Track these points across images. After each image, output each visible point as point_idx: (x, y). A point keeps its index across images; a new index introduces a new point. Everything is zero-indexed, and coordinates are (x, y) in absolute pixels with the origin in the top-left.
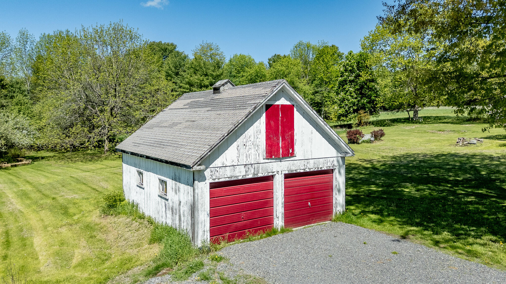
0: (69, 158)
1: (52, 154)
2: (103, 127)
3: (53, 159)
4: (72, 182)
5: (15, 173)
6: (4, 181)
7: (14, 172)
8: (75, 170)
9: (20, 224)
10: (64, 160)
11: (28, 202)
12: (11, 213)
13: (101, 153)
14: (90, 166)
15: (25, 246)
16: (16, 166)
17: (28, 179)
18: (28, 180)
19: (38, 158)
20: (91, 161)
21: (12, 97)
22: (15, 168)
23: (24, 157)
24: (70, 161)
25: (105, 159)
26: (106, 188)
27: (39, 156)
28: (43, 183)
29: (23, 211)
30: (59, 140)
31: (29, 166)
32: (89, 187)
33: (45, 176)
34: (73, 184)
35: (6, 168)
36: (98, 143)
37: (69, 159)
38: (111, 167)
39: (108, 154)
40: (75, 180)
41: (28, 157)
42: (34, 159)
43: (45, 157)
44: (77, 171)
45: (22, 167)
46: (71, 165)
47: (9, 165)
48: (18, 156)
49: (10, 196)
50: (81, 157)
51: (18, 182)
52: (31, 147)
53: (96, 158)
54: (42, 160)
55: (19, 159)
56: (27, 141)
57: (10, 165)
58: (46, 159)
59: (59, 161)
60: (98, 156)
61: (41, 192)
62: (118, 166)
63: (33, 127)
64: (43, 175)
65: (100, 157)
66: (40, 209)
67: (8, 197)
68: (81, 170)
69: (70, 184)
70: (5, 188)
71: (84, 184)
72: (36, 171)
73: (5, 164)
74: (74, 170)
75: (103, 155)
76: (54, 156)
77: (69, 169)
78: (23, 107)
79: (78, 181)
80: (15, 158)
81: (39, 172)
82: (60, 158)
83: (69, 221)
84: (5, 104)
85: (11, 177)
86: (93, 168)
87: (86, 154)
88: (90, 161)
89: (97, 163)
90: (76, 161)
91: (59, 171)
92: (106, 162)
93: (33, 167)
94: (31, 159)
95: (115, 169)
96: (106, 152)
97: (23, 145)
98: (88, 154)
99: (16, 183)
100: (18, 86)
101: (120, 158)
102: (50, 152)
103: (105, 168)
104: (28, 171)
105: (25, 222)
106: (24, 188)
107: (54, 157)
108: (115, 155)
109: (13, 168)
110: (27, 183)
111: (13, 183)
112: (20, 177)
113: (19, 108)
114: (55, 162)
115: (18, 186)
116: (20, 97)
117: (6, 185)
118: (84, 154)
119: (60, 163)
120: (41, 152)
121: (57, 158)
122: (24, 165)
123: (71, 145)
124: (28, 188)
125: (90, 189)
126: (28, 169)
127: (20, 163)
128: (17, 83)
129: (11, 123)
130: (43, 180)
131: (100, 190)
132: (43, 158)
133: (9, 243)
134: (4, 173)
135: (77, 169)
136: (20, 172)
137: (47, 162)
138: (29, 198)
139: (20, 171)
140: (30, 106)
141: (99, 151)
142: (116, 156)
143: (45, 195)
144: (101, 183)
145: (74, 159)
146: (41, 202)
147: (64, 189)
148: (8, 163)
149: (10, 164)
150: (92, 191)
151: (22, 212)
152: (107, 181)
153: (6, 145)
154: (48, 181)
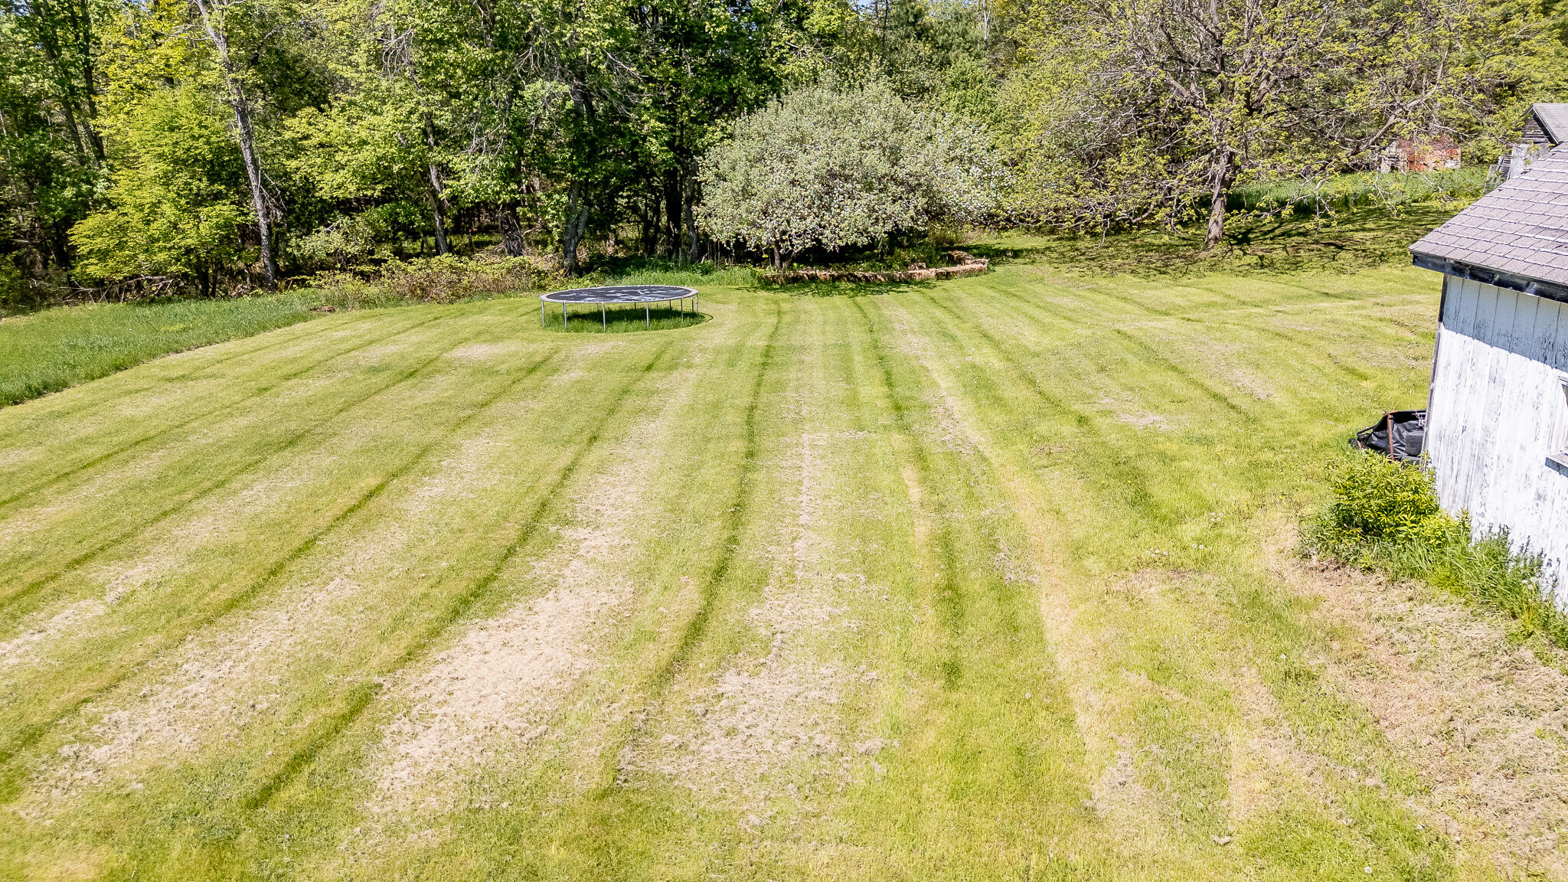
0: (1093, 259)
1: (1039, 242)
2: (1214, 151)
3: (1045, 258)
4: (1128, 357)
5: (946, 299)
6: (922, 326)
7: (946, 295)
8: (1121, 304)
9: (986, 513)
10: (1077, 264)
11: (998, 418)
12: (953, 457)
13: (1195, 246)
14: (1164, 291)
15: (1016, 629)
16: (948, 276)
17: (987, 324)
18: (985, 327)
19: (1004, 252)
20: (1165, 273)
21: (945, 64)
22: (947, 284)
23: (967, 249)
24: (1098, 270)
25: (1212, 268)
26: (1263, 397)
27: (1005, 246)
28: (1033, 348)
29: (987, 454)
30: (1071, 199)
31: (982, 278)
32: (1193, 382)
33: (1032, 318)
34: (1136, 364)
35: (923, 283)
36: (1196, 212)
37: (1093, 263)
38: (1244, 303)
39: (1218, 249)
40: (1137, 348)
41: (976, 247)
42: (995, 255)
43: (1021, 251)
44: (1128, 307)
45: (964, 279)
46: (1102, 282)
47: (932, 272)
48: (952, 245)
49: (943, 384)
50: (1128, 257)
51: (957, 333)
52: (989, 220)
53: (1179, 263)
54: (1016, 261)
55: (956, 254)
56: (980, 200)
57: (933, 274)
58: (1024, 257)
59: (1063, 268)
60: (1184, 257)
61: (1032, 382)
62: (1267, 302)
63: (997, 156)
64: (1025, 314)
65: (1191, 261)
66: (1045, 462)
67: (938, 386)
68: (1141, 305)
69: (1123, 362)
70: (925, 350)
71: (1174, 368)
72: (1003, 298)
73: (921, 267)
74: (1114, 302)
75: (1203, 255)
76: (1047, 248)
77: (1100, 297)
78: (970, 92)
79: (1151, 355)
80: (946, 249)
81: (1014, 303)
82: (1064, 256)
83: (1165, 547)
84: (927, 84)
85: (939, 313)
86: (1179, 301)
87: (1142, 246)
88: (1161, 273)
89: (1185, 280)
90: (1113, 269)
91: (1067, 301)
92: (1216, 280)
93: (994, 284)
94: (988, 256)
95: (1257, 310)
96: (1212, 243)
97: (970, 213)
98: (1150, 248)
99: (953, 338)
100: (961, 27)
101: (1262, 266)
102: (1035, 235)
103: (1224, 306)
104: (982, 295)
105: (1000, 505)
106: (979, 360)
107: (1047, 252)
108: (1245, 254)
109: (939, 283)
110: (984, 341)
111: (945, 335)
112: (961, 314)
113: (960, 97)
114: (1052, 269)
115: (961, 347)
116: (963, 62)
117: (927, 339)
118: (1137, 246)
119: (1068, 275)
120: (1011, 232)
121: (1055, 255)
122: (970, 273)
123: (1105, 217)
124: (988, 359)
125: (1199, 392)
126: (981, 289)
127: (959, 268)
128: (958, 19)
129: (943, 142)
130: (1031, 337)
131: (1243, 402)
132: (1016, 254)
133: (960, 596)
134: (918, 299)
135: (1125, 299)
136: (959, 299)
137: (1029, 267)
138: (998, 401)
139: (959, 293)
140: (990, 89)
141: (1184, 239)
142: (1247, 259)
143: (1048, 399)
144: (1238, 373)
145: (1109, 264)
146: (1043, 428)
147: (1108, 381)
148: (928, 267)
149: (934, 269)
150: (1214, 405)
151: (985, 459)
152: (1258, 366)
153: (927, 212)
154: (1047, 341)
